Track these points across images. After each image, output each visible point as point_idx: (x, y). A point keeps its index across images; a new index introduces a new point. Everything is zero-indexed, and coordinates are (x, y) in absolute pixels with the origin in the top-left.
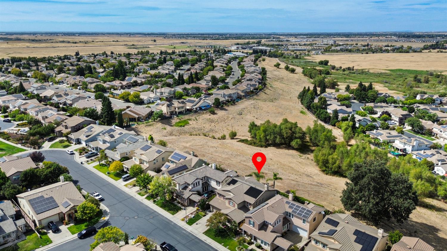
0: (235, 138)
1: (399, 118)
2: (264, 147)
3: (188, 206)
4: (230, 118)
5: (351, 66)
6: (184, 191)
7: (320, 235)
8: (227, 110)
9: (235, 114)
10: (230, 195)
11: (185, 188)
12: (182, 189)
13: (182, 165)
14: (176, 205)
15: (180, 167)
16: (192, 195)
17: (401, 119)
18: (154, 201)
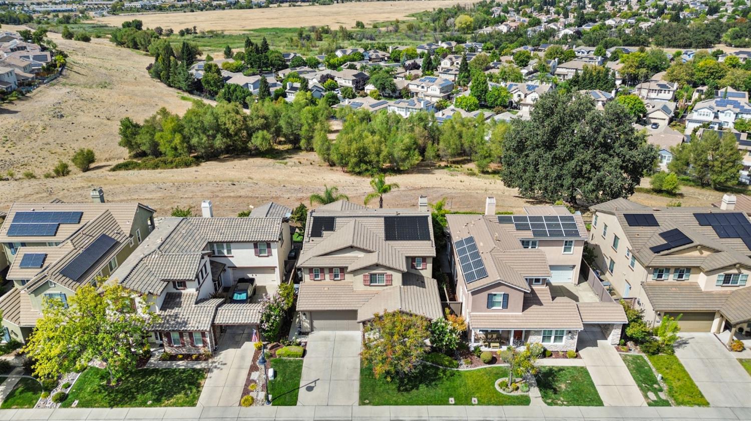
0: (92, 165)
1: (353, 80)
2: (193, 164)
3: (216, 351)
4: (40, 129)
5: (191, 27)
6: (176, 310)
7: (662, 253)
8: (16, 112)
9: (45, 118)
10: (357, 258)
11: (171, 300)
12: (163, 308)
13: (93, 240)
14: (167, 373)
15: (93, 245)
16: (217, 310)
17: (357, 83)
18: (63, 399)
